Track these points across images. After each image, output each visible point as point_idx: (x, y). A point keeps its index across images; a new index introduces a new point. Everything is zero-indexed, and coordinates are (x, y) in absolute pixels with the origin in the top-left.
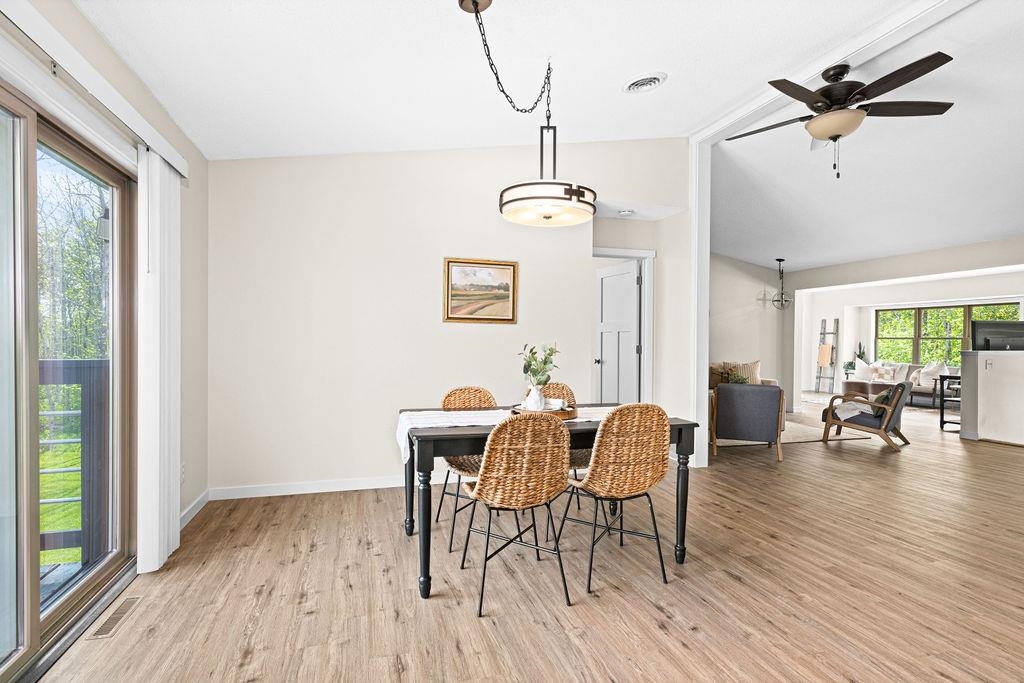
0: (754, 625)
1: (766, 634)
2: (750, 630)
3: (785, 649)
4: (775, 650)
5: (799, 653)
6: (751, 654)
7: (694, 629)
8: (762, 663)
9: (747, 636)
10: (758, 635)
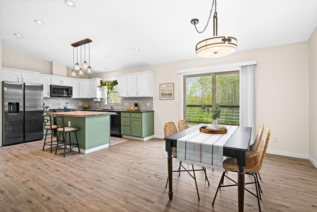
0: (136, 183)
1: (133, 182)
2: (137, 182)
3: (128, 180)
4: (131, 179)
5: (125, 181)
6: (135, 176)
7: (149, 177)
8: (132, 175)
9: (137, 180)
10: (135, 181)
